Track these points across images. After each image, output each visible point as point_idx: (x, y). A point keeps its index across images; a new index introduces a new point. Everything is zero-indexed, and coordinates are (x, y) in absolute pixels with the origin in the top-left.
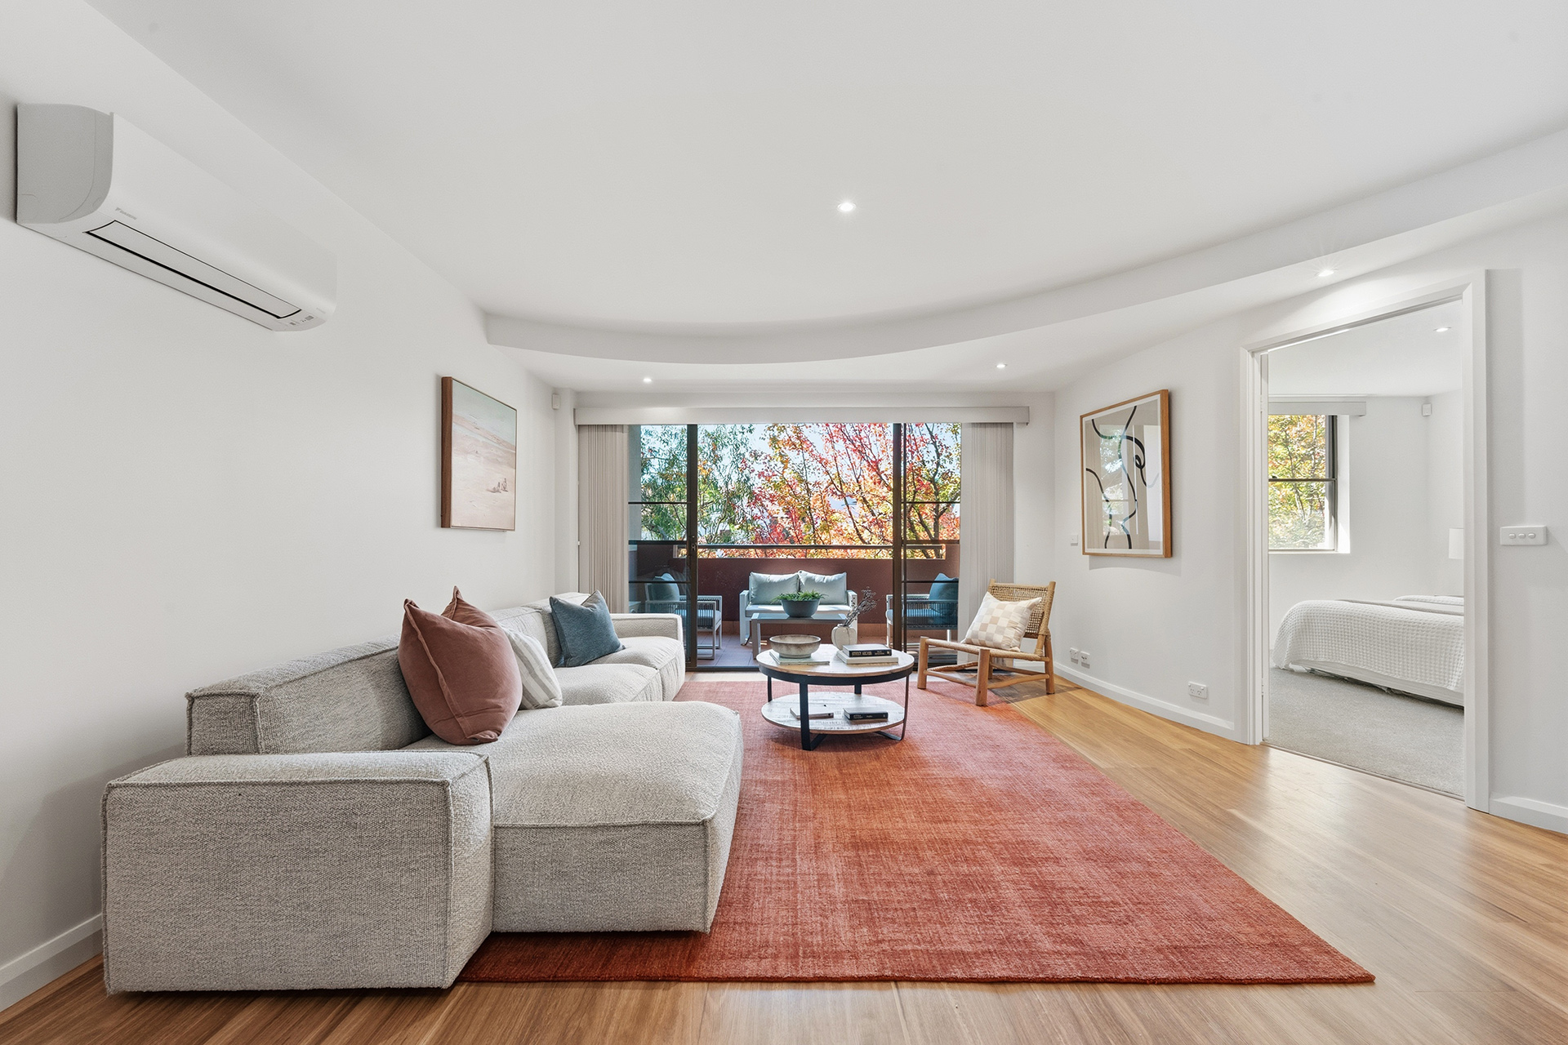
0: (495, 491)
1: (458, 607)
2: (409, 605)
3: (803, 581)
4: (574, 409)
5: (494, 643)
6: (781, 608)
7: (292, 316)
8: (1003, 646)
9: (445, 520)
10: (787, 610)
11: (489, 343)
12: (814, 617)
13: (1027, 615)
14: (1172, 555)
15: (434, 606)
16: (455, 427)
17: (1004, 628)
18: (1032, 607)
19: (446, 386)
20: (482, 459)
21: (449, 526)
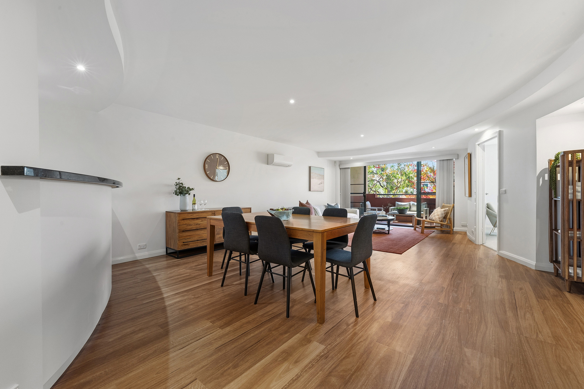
0: (320, 184)
1: (307, 203)
2: (300, 202)
3: (411, 204)
4: (340, 166)
5: (311, 207)
7: (289, 166)
8: (434, 220)
9: (310, 190)
11: (319, 158)
12: (406, 214)
13: (443, 213)
14: (471, 196)
15: (304, 202)
16: (311, 174)
17: (435, 216)
18: (445, 211)
19: (310, 167)
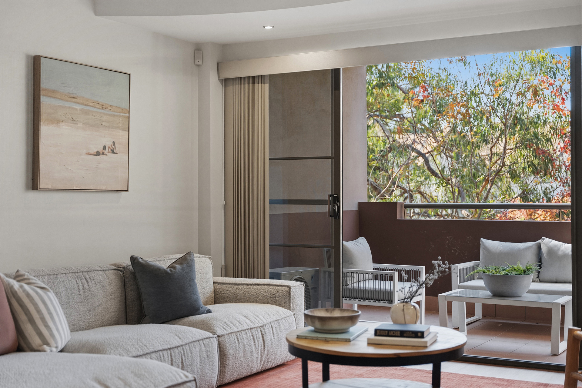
0: (98, 154)
3: (544, 250)
4: (218, 64)
6: (481, 283)
10: (489, 286)
11: (96, 14)
16: (43, 99)
20: (80, 125)
21: (37, 189)
